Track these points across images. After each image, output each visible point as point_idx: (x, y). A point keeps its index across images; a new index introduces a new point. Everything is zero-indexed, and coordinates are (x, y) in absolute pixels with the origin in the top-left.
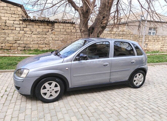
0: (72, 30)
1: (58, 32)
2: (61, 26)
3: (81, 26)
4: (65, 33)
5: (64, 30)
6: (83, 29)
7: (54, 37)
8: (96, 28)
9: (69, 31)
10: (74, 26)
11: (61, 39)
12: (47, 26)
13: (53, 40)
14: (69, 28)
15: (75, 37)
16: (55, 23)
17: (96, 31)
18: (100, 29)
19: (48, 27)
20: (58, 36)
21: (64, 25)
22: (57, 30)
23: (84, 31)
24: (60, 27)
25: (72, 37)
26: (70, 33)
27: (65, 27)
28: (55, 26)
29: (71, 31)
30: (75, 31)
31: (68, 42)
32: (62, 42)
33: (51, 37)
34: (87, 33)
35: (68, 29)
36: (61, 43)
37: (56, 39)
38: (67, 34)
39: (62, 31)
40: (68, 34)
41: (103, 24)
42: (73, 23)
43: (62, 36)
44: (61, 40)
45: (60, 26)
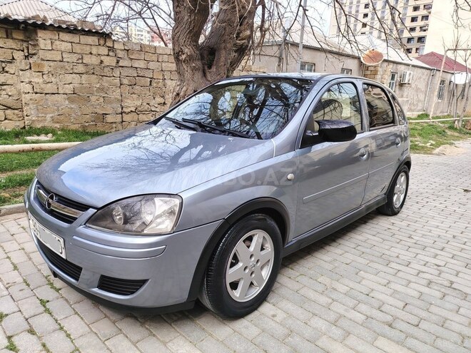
0: (102, 58)
1: (52, 64)
2: (64, 43)
3: (181, 41)
4: (81, 68)
5: (74, 58)
6: (186, 50)
7: (41, 81)
8: (224, 52)
9: (94, 60)
10: (109, 44)
11: (69, 89)
12: (7, 38)
13: (36, 93)
14: (94, 51)
15: (117, 81)
16: (38, 31)
17: (223, 59)
18: (234, 54)
19: (10, 43)
20: (53, 79)
21: (76, 38)
22: (49, 56)
23: (190, 58)
24: (59, 47)
25: (107, 81)
26: (97, 69)
27: (77, 48)
28: (40, 39)
29: (102, 62)
30: (116, 61)
31: (93, 98)
32: (71, 101)
33: (27, 80)
34: (198, 64)
35: (91, 53)
36: (67, 102)
37: (49, 88)
38: (87, 73)
39: (68, 60)
40: (90, 71)
41: (242, 39)
42: (105, 36)
43: (69, 78)
44: (68, 92)
45: (57, 43)
